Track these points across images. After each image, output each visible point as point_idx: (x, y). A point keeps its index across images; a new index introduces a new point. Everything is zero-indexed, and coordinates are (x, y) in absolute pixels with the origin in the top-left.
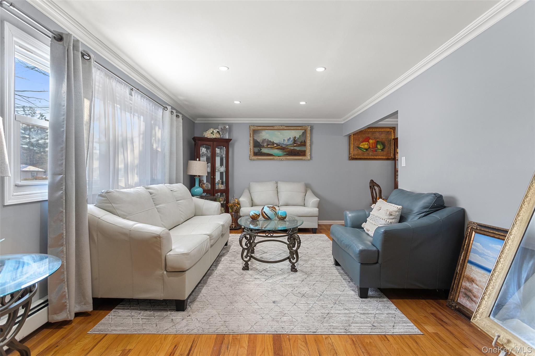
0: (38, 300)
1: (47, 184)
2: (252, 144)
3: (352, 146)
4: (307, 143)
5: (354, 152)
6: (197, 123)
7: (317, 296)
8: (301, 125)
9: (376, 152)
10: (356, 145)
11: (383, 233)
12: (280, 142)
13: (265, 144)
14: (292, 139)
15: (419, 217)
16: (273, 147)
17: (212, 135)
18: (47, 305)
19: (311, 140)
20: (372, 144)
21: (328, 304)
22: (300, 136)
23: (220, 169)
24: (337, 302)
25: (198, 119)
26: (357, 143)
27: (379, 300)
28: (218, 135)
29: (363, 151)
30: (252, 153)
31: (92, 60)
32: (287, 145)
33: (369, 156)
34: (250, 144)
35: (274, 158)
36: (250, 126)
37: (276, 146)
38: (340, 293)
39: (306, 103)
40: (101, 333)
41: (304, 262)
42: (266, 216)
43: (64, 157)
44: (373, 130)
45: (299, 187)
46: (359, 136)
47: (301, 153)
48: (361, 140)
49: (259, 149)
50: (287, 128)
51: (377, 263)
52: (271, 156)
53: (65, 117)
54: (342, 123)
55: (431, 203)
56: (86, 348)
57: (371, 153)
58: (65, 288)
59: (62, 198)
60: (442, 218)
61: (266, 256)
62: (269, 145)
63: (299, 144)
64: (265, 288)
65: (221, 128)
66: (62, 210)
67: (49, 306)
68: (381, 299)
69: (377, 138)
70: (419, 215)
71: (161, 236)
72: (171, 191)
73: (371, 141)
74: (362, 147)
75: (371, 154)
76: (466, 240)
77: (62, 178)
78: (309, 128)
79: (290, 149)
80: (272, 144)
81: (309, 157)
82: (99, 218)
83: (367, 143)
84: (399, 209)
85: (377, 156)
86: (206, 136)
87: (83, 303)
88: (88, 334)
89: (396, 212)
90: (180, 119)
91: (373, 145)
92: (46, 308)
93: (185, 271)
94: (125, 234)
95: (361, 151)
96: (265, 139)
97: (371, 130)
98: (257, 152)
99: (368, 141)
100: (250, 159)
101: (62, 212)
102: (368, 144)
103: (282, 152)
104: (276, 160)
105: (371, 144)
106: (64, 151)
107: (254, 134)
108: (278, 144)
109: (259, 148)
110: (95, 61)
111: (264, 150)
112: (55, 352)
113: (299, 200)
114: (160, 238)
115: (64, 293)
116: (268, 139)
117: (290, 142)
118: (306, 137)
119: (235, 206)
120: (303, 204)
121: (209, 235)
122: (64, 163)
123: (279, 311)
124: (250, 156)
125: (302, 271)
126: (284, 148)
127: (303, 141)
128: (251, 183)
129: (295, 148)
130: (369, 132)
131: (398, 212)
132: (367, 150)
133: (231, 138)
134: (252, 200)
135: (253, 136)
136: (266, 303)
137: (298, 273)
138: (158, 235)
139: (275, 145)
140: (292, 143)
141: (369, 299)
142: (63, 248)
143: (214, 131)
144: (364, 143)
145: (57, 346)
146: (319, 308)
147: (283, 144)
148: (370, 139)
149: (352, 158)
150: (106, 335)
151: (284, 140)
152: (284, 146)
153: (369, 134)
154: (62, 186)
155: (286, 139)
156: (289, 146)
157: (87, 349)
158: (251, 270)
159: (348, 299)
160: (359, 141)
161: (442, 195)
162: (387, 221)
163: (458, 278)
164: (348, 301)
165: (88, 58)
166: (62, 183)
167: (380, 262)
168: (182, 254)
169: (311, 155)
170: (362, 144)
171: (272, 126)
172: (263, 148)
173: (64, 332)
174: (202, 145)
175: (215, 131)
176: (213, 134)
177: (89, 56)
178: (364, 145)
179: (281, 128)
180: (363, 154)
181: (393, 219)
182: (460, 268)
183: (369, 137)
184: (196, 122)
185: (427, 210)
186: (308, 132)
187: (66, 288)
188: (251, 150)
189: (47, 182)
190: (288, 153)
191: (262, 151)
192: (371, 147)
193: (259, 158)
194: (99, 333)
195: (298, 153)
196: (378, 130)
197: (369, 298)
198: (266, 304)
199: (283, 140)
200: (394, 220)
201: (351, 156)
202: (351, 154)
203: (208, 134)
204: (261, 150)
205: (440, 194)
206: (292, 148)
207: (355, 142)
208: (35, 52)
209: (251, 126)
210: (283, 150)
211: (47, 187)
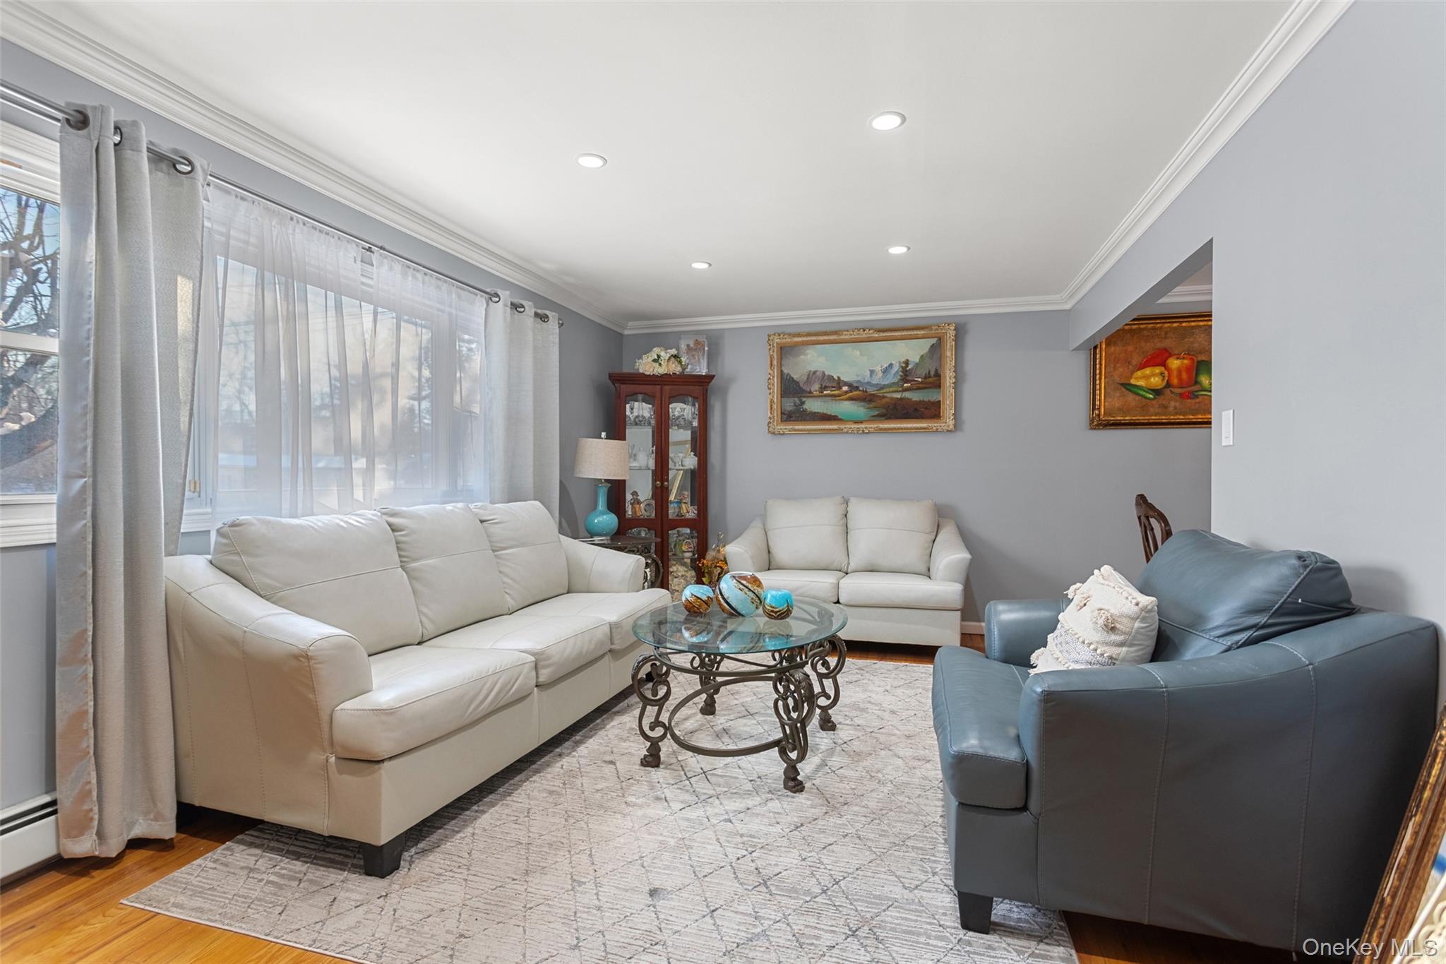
0: (40, 795)
1: (55, 501)
2: (776, 389)
3: (1102, 384)
4: (945, 377)
5: (1109, 402)
6: (628, 335)
7: (808, 892)
8: (922, 323)
9: (1193, 401)
10: (1117, 379)
11: (1041, 701)
12: (859, 379)
13: (815, 387)
14: (896, 368)
15: (1224, 648)
16: (839, 396)
17: (656, 365)
18: (55, 812)
19: (958, 369)
20: (1179, 371)
21: (827, 931)
22: (922, 356)
23: (683, 460)
24: (863, 933)
25: (630, 324)
26: (1121, 370)
27: (1030, 951)
28: (674, 366)
29: (1146, 398)
30: (777, 414)
31: (199, 173)
32: (883, 387)
33: (1164, 415)
34: (770, 389)
35: (842, 427)
36: (769, 336)
37: (847, 392)
38: (898, 892)
39: (909, 248)
40: (147, 908)
41: (845, 760)
42: (726, 605)
43: (90, 432)
44: (1184, 324)
45: (914, 516)
46: (1130, 348)
47: (926, 408)
48: (1136, 360)
49: (798, 402)
50: (882, 334)
51: (1025, 808)
52: (833, 422)
53: (92, 325)
54: (1067, 307)
55: (1280, 594)
56: (76, 950)
57: (1172, 404)
58: (89, 774)
59: (84, 538)
60: (1318, 660)
61: (745, 725)
62: (826, 388)
63: (921, 383)
64: (661, 834)
65: (688, 346)
66: (84, 569)
67: (59, 815)
68: (1042, 946)
69: (1200, 353)
70: (1228, 638)
71: (309, 654)
72: (482, 521)
73: (1174, 363)
74: (1141, 383)
75: (1175, 408)
76: (1432, 767)
77: (84, 486)
78: (951, 333)
79: (892, 399)
80: (835, 384)
81: (951, 423)
82: (189, 594)
83: (1158, 370)
84: (1142, 610)
85: (1197, 414)
86: (641, 371)
87: (152, 816)
88: (121, 906)
89: (1134, 619)
90: (553, 325)
91: (1184, 376)
92: (53, 818)
93: (382, 761)
94: (233, 642)
95: (1137, 398)
96: (815, 373)
97: (1175, 325)
98: (790, 411)
99: (1164, 364)
100: (769, 432)
101: (85, 573)
102: (1162, 374)
103: (864, 407)
104: (847, 432)
105: (1175, 373)
106: (90, 416)
107: (781, 358)
108: (855, 385)
109: (796, 399)
110: (211, 175)
111: (813, 405)
112: (13, 944)
113: (911, 554)
114: (308, 659)
115: (88, 787)
116: (824, 373)
117: (892, 378)
118: (941, 359)
119: (716, 567)
120: (923, 569)
121: (533, 654)
122: (89, 449)
123: (645, 927)
124: (770, 422)
125: (820, 792)
126: (873, 395)
127: (932, 373)
128: (770, 502)
129: (907, 395)
130: (1166, 333)
131: (1141, 622)
132: (1157, 392)
133: (713, 374)
134: (769, 552)
135: (780, 365)
136: (627, 891)
137: (801, 798)
138: (301, 649)
139: (845, 388)
140: (896, 380)
141: (991, 939)
142: (87, 668)
143: (662, 354)
144: (1148, 371)
145: (33, 927)
146: (782, 942)
147: (868, 383)
148: (1170, 355)
149: (1100, 423)
150: (155, 916)
151: (872, 372)
152: (871, 390)
153: (1165, 338)
154: (85, 508)
155: (878, 369)
156: (888, 390)
157: (79, 952)
158: (666, 768)
159: (913, 924)
160: (1129, 362)
161: (1334, 562)
162: (1098, 652)
163: (1383, 927)
164: (908, 932)
165: (189, 169)
166: (85, 500)
167: (1034, 804)
168: (373, 710)
169: (956, 416)
170: (1139, 373)
171: (835, 333)
172: (810, 400)
173: (82, 887)
174: (633, 397)
175: (665, 355)
176: (660, 364)
177: (190, 163)
178: (1151, 378)
179: (864, 335)
180: (1144, 409)
181: (1121, 644)
182: (1396, 883)
183: (1166, 350)
184: (626, 332)
185: (1261, 619)
186: (949, 343)
187: (94, 774)
188: (775, 406)
189: (54, 498)
190: (884, 411)
191: (805, 407)
192: (1175, 381)
193: (796, 427)
194: (142, 907)
195: (916, 410)
196: (1201, 324)
197: (995, 931)
198: (624, 893)
199: (869, 373)
200: (1125, 649)
201: (1099, 415)
202: (1099, 409)
203: (645, 366)
204: (803, 403)
205: (1332, 557)
206: (898, 396)
207: (1115, 368)
208: (29, 164)
209: (773, 334)
210: (870, 401)
211: (54, 508)
